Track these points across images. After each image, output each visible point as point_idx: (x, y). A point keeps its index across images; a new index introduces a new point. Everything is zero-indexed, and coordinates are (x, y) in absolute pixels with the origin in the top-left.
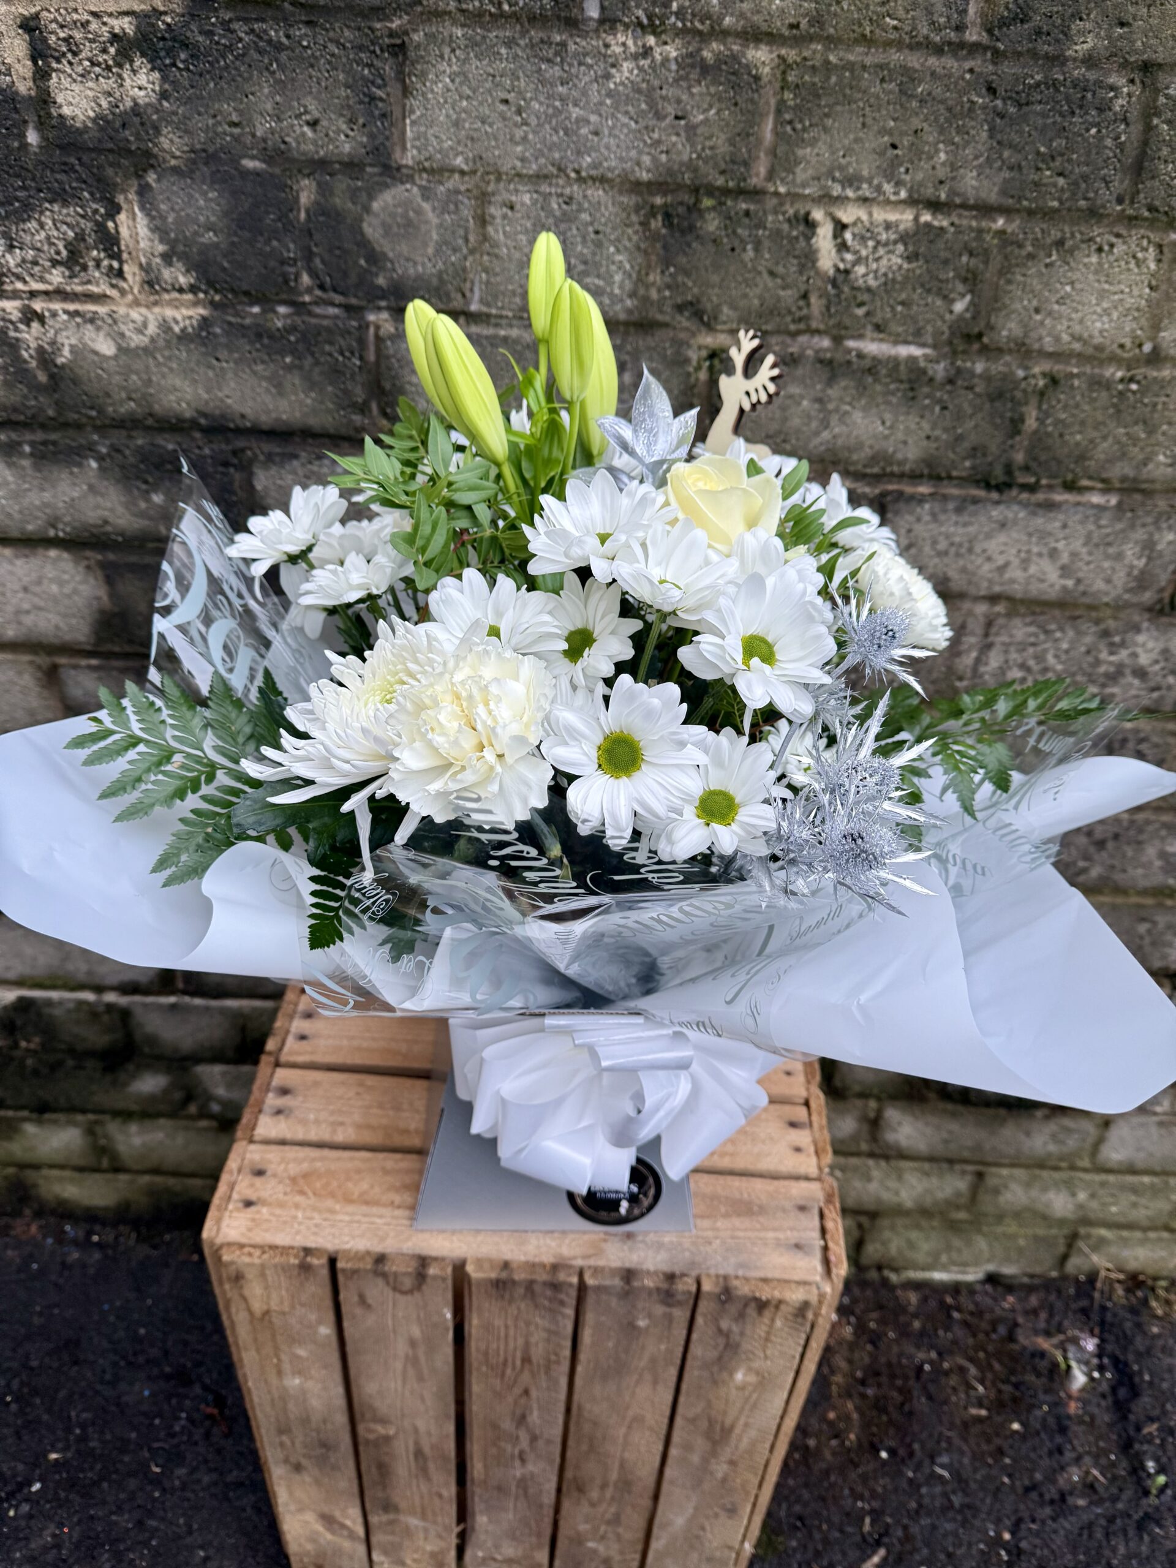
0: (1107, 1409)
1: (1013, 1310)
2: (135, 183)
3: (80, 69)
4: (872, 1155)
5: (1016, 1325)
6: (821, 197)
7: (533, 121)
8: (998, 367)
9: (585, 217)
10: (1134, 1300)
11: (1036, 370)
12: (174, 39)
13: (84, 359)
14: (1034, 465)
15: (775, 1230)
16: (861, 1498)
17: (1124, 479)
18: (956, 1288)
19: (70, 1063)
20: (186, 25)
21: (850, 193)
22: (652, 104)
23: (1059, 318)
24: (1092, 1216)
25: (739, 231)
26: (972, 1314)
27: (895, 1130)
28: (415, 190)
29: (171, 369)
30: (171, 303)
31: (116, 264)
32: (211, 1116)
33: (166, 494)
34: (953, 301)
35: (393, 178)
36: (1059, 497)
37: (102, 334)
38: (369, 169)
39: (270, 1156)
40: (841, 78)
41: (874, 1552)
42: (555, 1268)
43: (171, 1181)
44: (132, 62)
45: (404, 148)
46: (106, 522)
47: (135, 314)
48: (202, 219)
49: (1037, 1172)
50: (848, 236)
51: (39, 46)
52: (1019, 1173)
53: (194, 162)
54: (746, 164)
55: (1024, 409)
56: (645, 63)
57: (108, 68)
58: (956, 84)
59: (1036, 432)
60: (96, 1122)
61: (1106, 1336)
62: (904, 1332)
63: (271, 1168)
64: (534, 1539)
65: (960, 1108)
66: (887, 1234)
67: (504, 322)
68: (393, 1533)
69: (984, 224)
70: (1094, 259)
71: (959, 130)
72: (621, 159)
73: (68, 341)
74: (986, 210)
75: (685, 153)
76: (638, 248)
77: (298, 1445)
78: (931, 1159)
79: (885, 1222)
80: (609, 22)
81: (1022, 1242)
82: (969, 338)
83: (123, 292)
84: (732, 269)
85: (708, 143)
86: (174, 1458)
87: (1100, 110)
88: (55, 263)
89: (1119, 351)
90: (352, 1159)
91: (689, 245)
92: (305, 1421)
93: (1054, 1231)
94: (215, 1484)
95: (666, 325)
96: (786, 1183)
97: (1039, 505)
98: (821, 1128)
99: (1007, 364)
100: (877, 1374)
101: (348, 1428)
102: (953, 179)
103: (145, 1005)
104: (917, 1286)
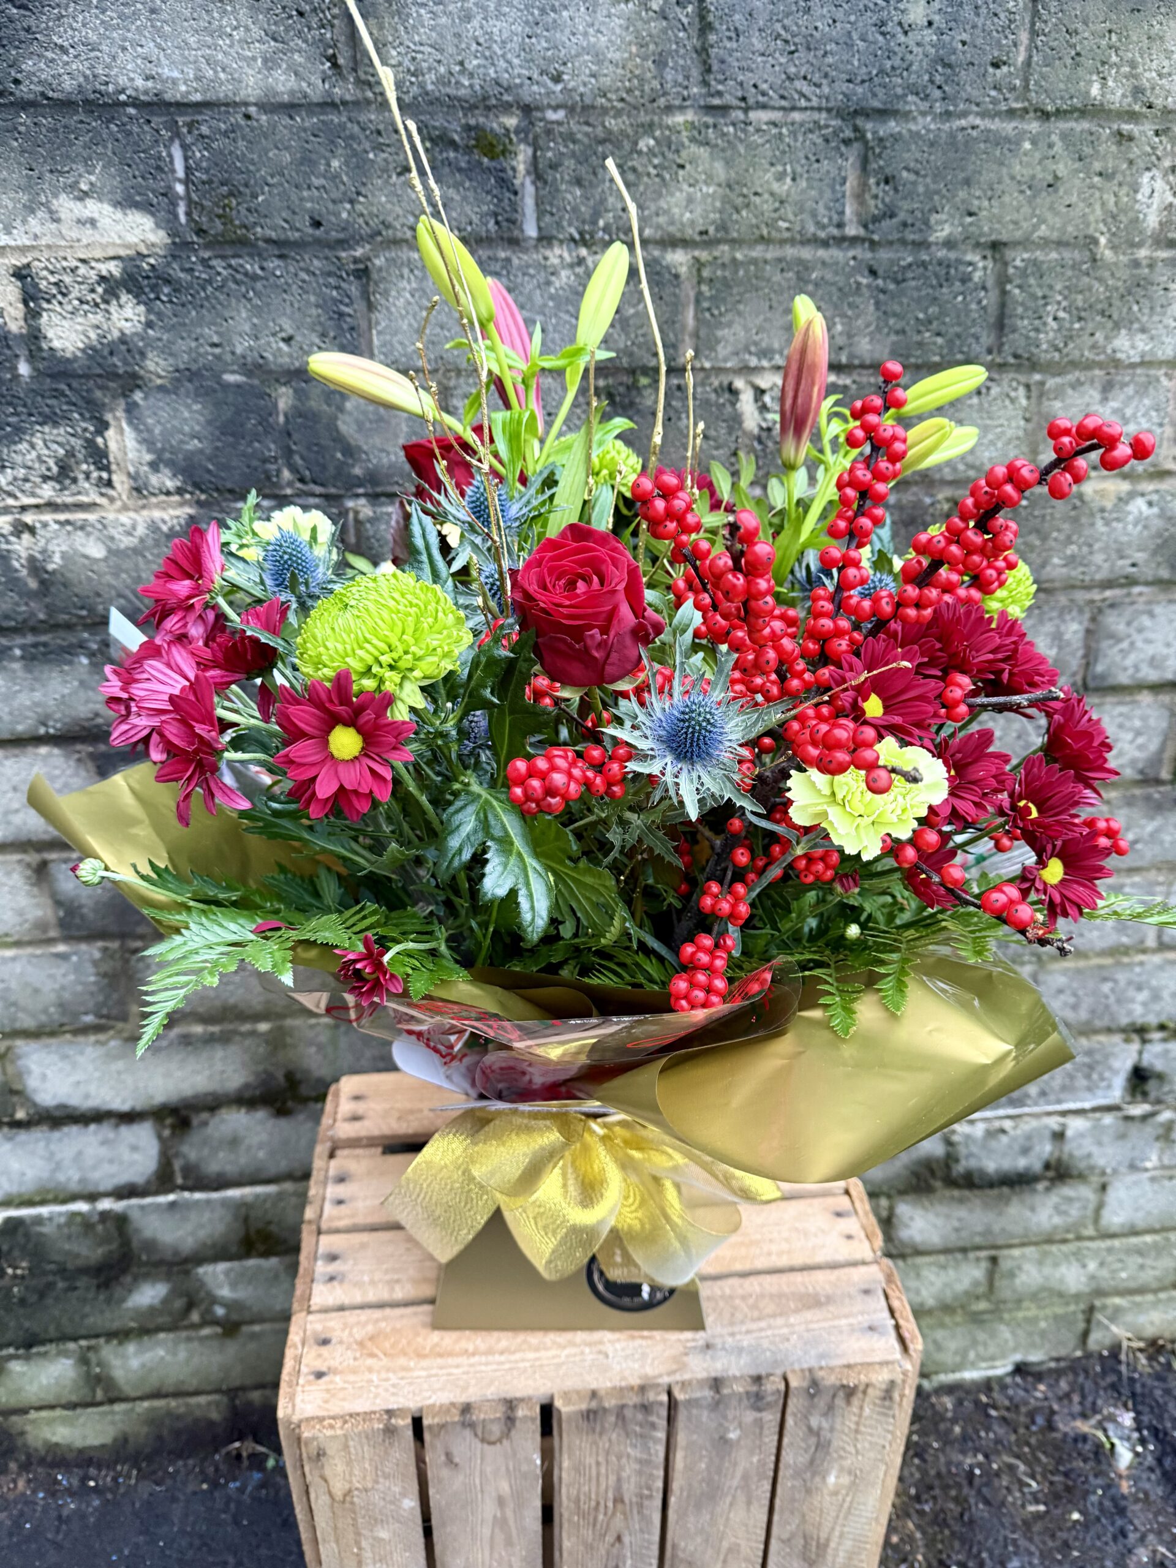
0: (1158, 1482)
1: (1047, 1399)
2: (122, 403)
3: (69, 308)
5: (1053, 1412)
6: (742, 369)
10: (1158, 1368)
12: (158, 277)
13: (75, 563)
15: (846, 1316)
18: (987, 1385)
19: (61, 1285)
20: (169, 264)
21: (765, 363)
24: (1104, 1285)
25: (674, 402)
26: (1008, 1409)
27: (907, 1226)
30: (158, 506)
32: (216, 1322)
37: (92, 539)
39: (331, 1324)
40: (747, 271)
42: (643, 1389)
44: (118, 298)
47: (124, 518)
48: (186, 429)
49: (1046, 1247)
50: (767, 399)
51: (31, 291)
52: (1030, 1251)
53: (178, 380)
54: (674, 346)
56: (580, 270)
57: (97, 305)
58: (843, 269)
60: (89, 1348)
61: (1140, 1407)
62: (946, 1440)
63: (335, 1336)
65: (966, 1193)
71: (850, 305)
73: (59, 548)
75: (621, 341)
78: (946, 1251)
80: (545, 239)
81: (1043, 1325)
83: (112, 500)
84: (670, 436)
85: (640, 332)
87: (963, 281)
88: (45, 478)
93: (1072, 1308)
96: (847, 1270)
98: (866, 1213)
99: (916, 494)
102: (851, 345)
103: (142, 1208)
104: (950, 1389)
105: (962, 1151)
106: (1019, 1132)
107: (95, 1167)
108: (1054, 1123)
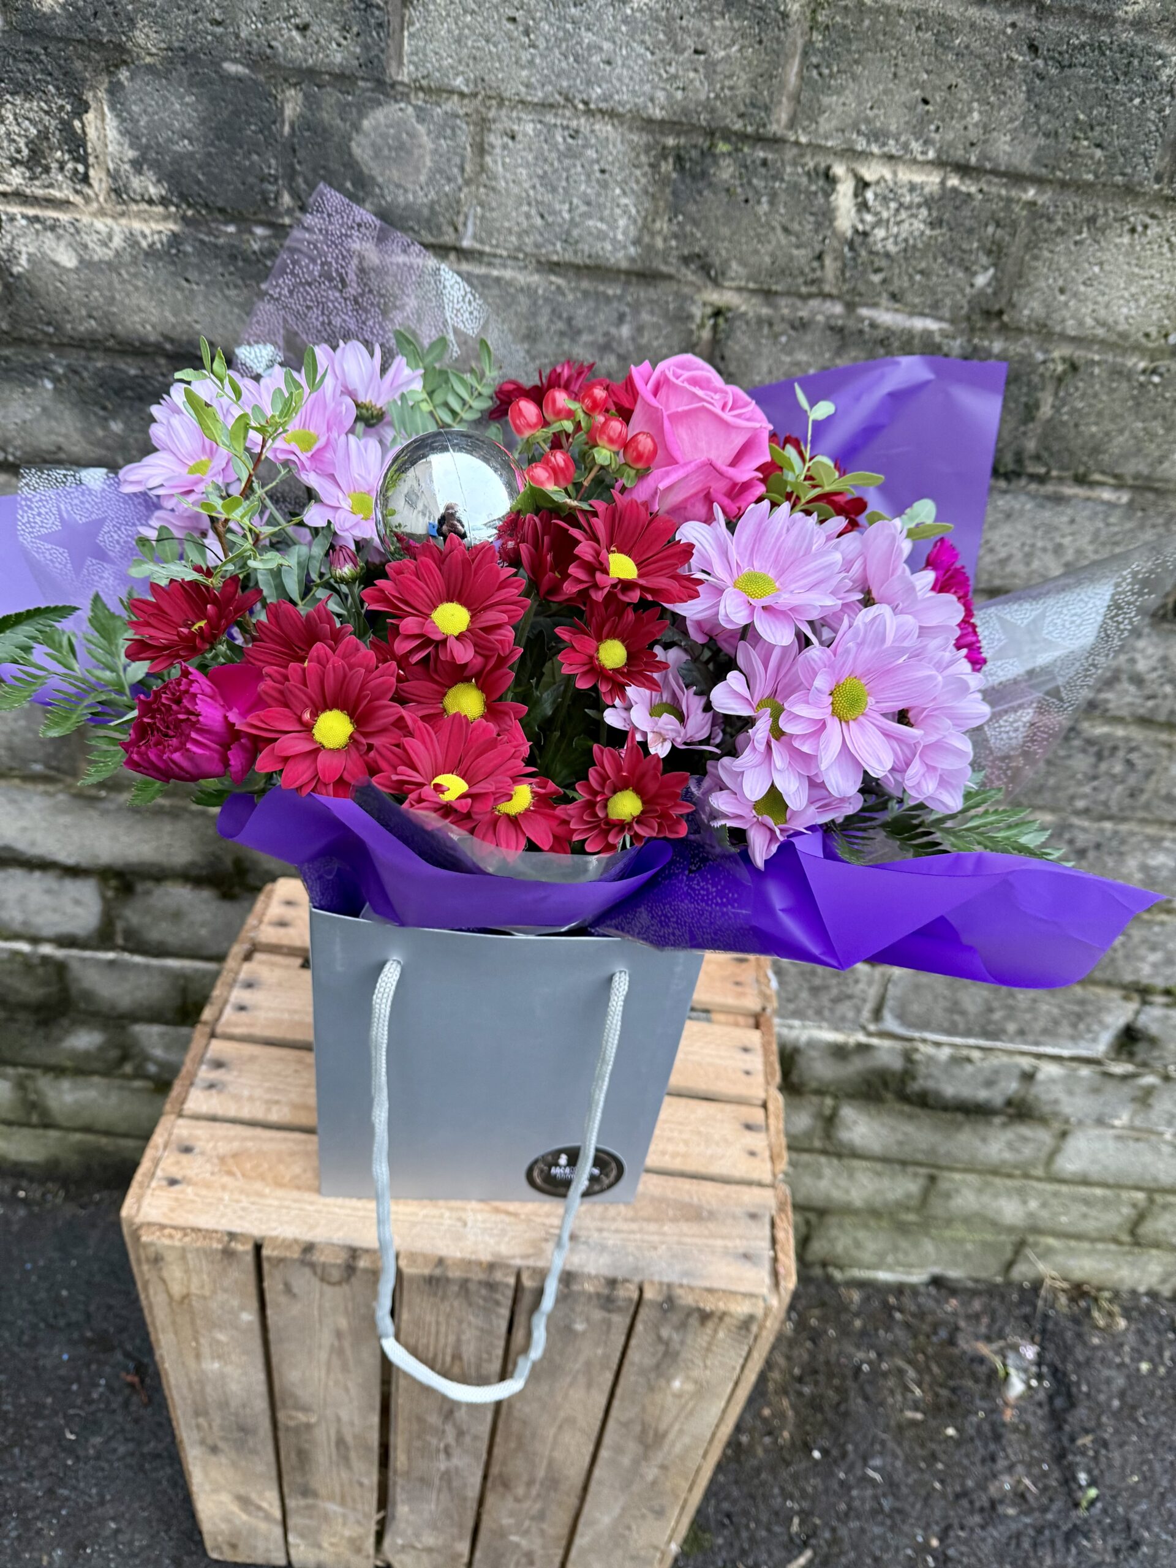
0: (1043, 1418)
1: (955, 1314)
2: (105, 81)
4: (824, 1152)
5: (957, 1328)
6: (845, 151)
7: (541, 43)
8: (1016, 348)
9: (591, 153)
10: (1076, 1310)
11: (1056, 354)
13: (43, 269)
14: (1045, 455)
15: (723, 1237)
16: (792, 1498)
17: (1137, 476)
18: (900, 1289)
21: (875, 149)
22: (670, 33)
23: (1082, 300)
24: (1041, 1224)
25: (755, 181)
26: (913, 1315)
27: (849, 1129)
28: (410, 110)
29: (137, 288)
30: (138, 215)
31: (81, 168)
33: (125, 423)
34: (975, 274)
35: (387, 95)
36: (1069, 490)
37: (63, 243)
38: (361, 83)
39: (199, 1132)
40: (874, 22)
41: (800, 1553)
42: (491, 1267)
43: (104, 1141)
45: (401, 64)
46: (60, 448)
47: (100, 225)
48: (177, 125)
49: (990, 1178)
50: (869, 195)
52: (971, 1178)
53: (171, 61)
54: (767, 109)
55: (1040, 395)
58: (996, 38)
59: (1050, 420)
60: (28, 1077)
61: (1047, 1344)
62: (845, 1331)
63: (199, 1146)
64: (455, 1531)
65: (918, 1111)
66: (834, 1232)
67: (497, 261)
68: (311, 1517)
69: (1014, 193)
70: (1126, 240)
71: (995, 90)
72: (634, 92)
73: (26, 248)
74: (1017, 178)
75: (703, 92)
76: (646, 192)
77: (215, 1428)
78: (885, 1160)
79: (832, 1220)
81: (969, 1247)
82: (988, 314)
83: (87, 200)
84: (745, 222)
85: (727, 83)
86: (90, 1425)
87: (1146, 79)
88: (15, 162)
89: (1143, 340)
90: (285, 1140)
91: (700, 193)
92: (224, 1405)
93: (1003, 1238)
94: (132, 1454)
95: (669, 277)
96: (737, 1188)
97: (1048, 498)
98: (778, 1132)
99: (1025, 346)
100: (815, 1372)
101: (268, 1413)
102: (985, 142)
103: (83, 960)
104: (861, 1284)
105: (922, 1070)
106: (986, 1064)
107: (38, 912)
108: (1026, 1063)
